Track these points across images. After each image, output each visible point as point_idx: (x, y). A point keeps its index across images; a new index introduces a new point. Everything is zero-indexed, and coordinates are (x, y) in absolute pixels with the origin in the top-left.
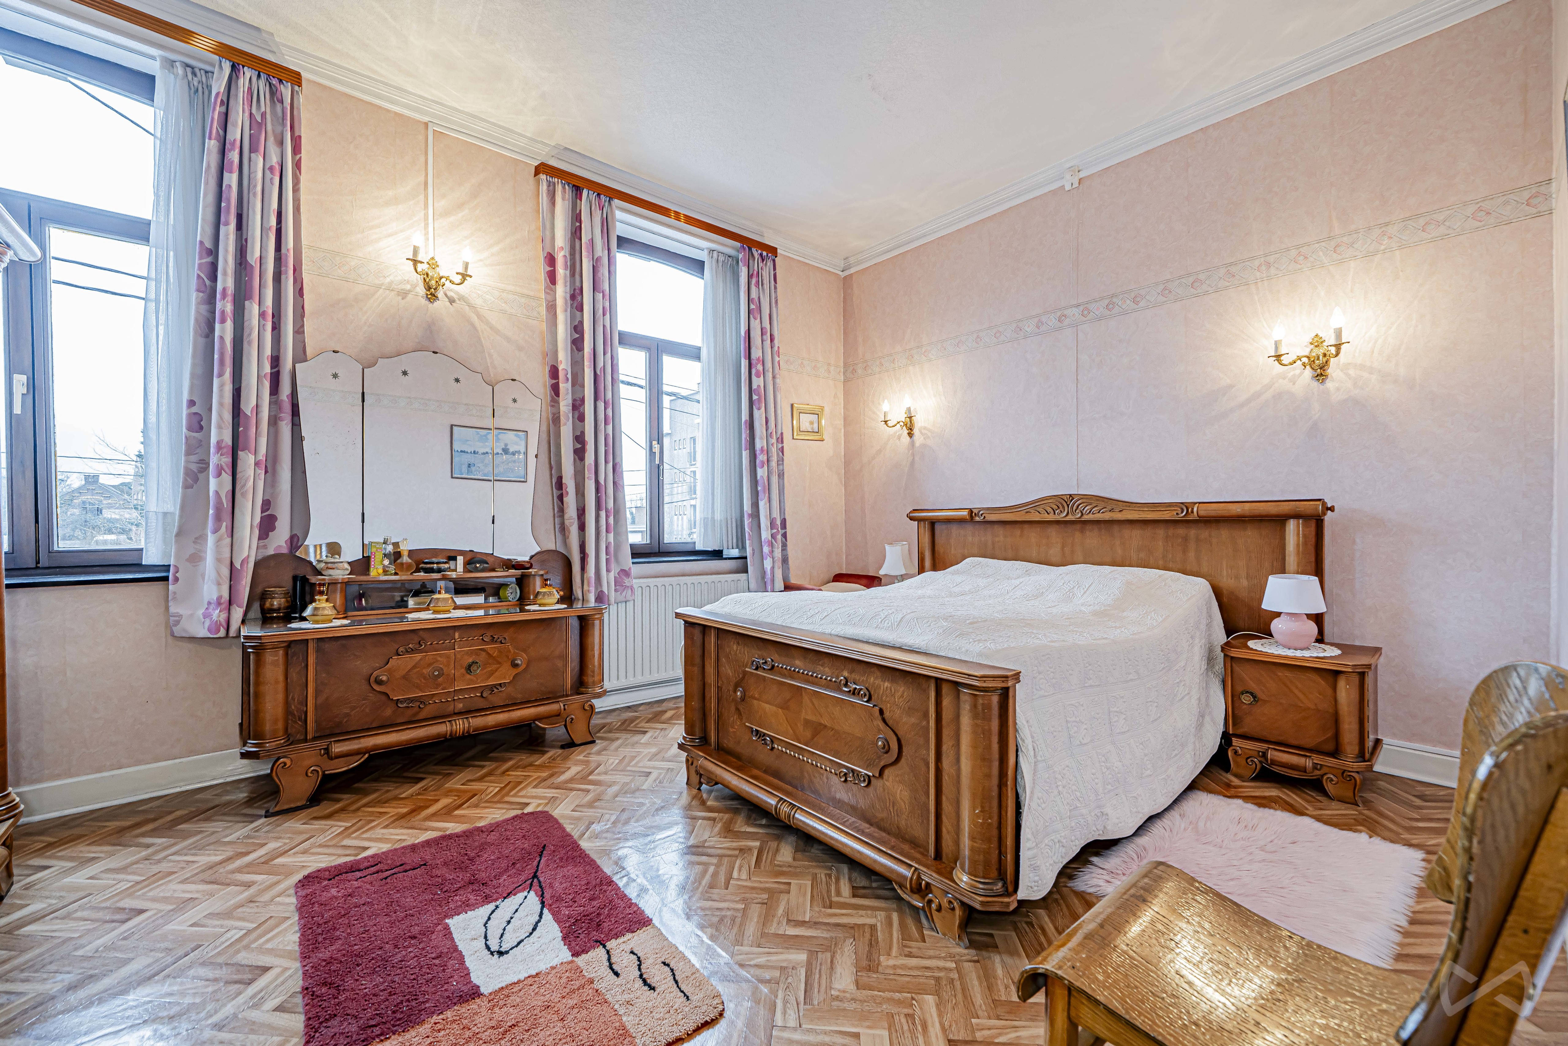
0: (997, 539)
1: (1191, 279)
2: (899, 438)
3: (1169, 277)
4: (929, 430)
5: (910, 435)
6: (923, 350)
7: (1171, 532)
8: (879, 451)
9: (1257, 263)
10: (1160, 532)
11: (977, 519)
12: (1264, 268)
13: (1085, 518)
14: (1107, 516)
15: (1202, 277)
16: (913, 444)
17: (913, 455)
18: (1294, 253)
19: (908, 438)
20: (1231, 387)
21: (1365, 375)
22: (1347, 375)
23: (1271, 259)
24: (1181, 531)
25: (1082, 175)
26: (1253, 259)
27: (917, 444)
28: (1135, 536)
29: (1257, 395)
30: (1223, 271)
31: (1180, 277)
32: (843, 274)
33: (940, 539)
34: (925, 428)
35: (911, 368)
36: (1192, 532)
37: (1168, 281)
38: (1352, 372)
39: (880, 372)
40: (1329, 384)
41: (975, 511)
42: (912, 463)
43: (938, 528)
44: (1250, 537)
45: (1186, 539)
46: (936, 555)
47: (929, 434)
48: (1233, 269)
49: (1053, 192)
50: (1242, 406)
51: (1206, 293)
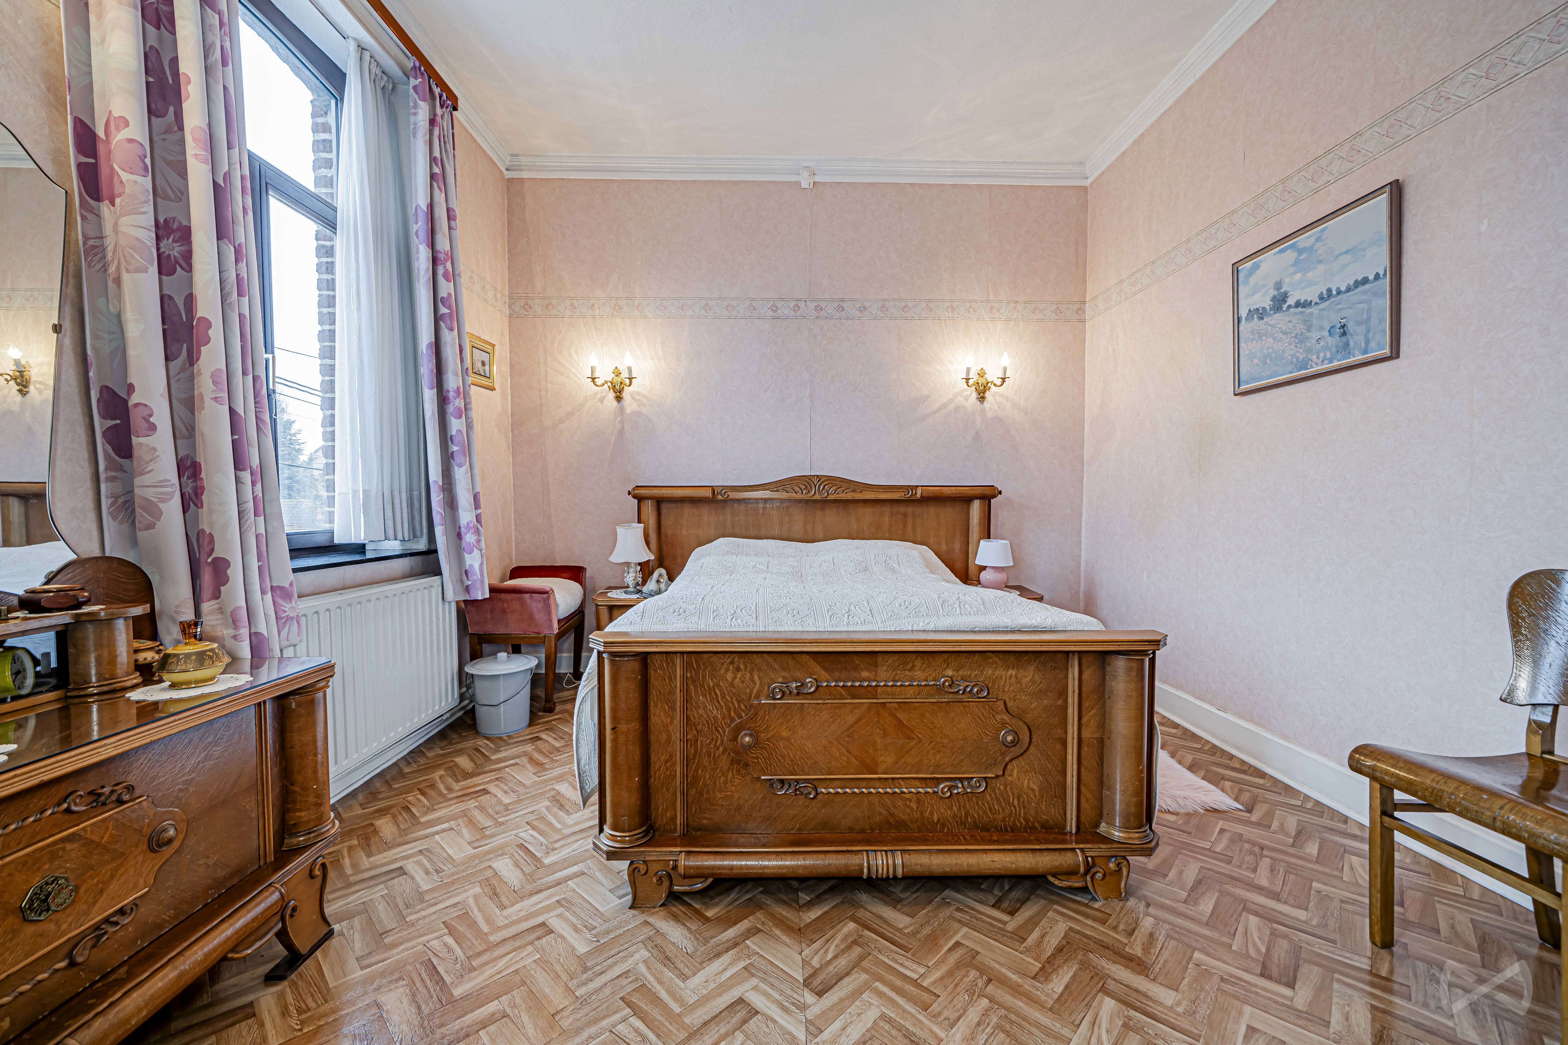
0: (737, 518)
1: (903, 304)
2: (602, 400)
3: (886, 297)
4: (644, 396)
5: (619, 398)
6: (636, 303)
7: (895, 509)
8: (572, 413)
9: (946, 305)
10: (887, 510)
11: (720, 497)
12: (950, 310)
13: (831, 497)
14: (850, 496)
15: (910, 304)
16: (622, 410)
17: (622, 422)
18: (968, 305)
19: (615, 403)
20: (928, 397)
21: (1005, 402)
22: (995, 400)
23: (955, 304)
24: (902, 509)
25: (817, 179)
26: (944, 301)
27: (628, 410)
28: (868, 514)
29: (944, 406)
30: (924, 305)
31: (894, 300)
32: (508, 175)
33: (667, 521)
34: (638, 393)
35: (618, 320)
36: (910, 510)
37: (886, 300)
38: (998, 398)
39: (571, 317)
40: (986, 405)
41: (717, 490)
42: (622, 431)
43: (665, 507)
44: (948, 513)
45: (905, 515)
46: (663, 537)
47: (645, 401)
48: (931, 305)
49: (789, 184)
50: (935, 412)
51: (912, 318)
